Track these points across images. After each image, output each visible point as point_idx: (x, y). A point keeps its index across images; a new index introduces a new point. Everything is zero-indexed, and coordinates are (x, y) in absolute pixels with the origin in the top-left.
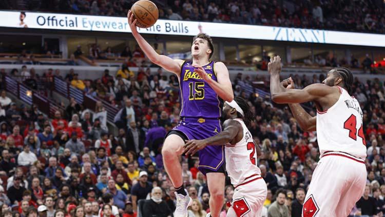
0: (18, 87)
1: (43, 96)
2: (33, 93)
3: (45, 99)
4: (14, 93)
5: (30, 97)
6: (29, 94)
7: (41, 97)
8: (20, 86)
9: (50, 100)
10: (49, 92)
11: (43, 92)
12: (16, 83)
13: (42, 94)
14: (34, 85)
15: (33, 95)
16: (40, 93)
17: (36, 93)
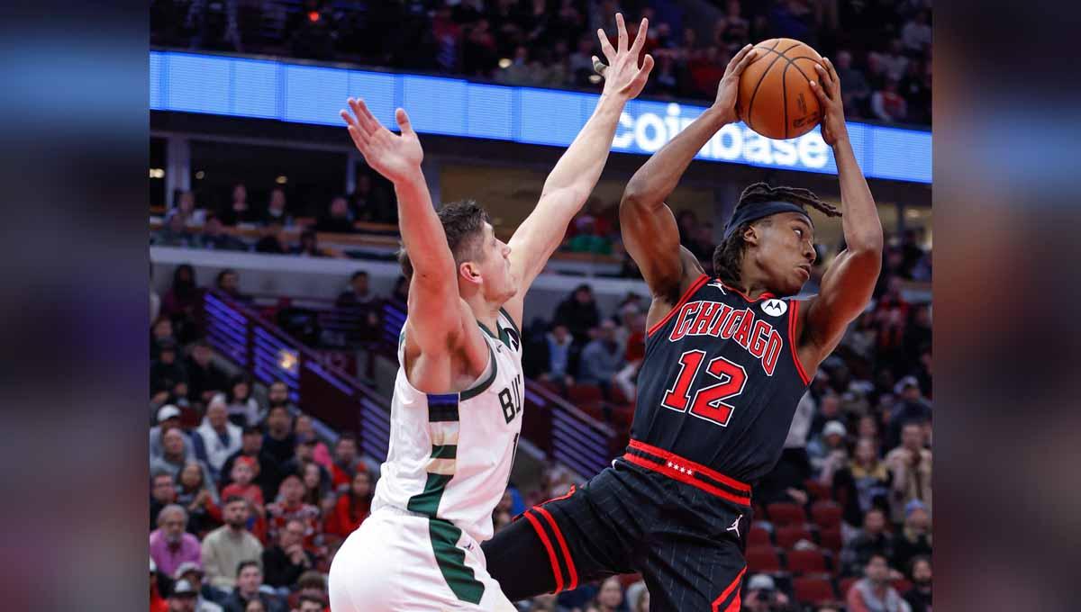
0: (250, 336)
1: (340, 371)
2: (303, 358)
3: (349, 385)
4: (234, 354)
5: (294, 372)
6: (288, 362)
7: (334, 375)
8: (259, 331)
9: (366, 390)
10: (362, 358)
11: (339, 357)
12: (242, 320)
13: (337, 363)
14: (308, 330)
15: (302, 368)
16: (328, 360)
17: (314, 361)
